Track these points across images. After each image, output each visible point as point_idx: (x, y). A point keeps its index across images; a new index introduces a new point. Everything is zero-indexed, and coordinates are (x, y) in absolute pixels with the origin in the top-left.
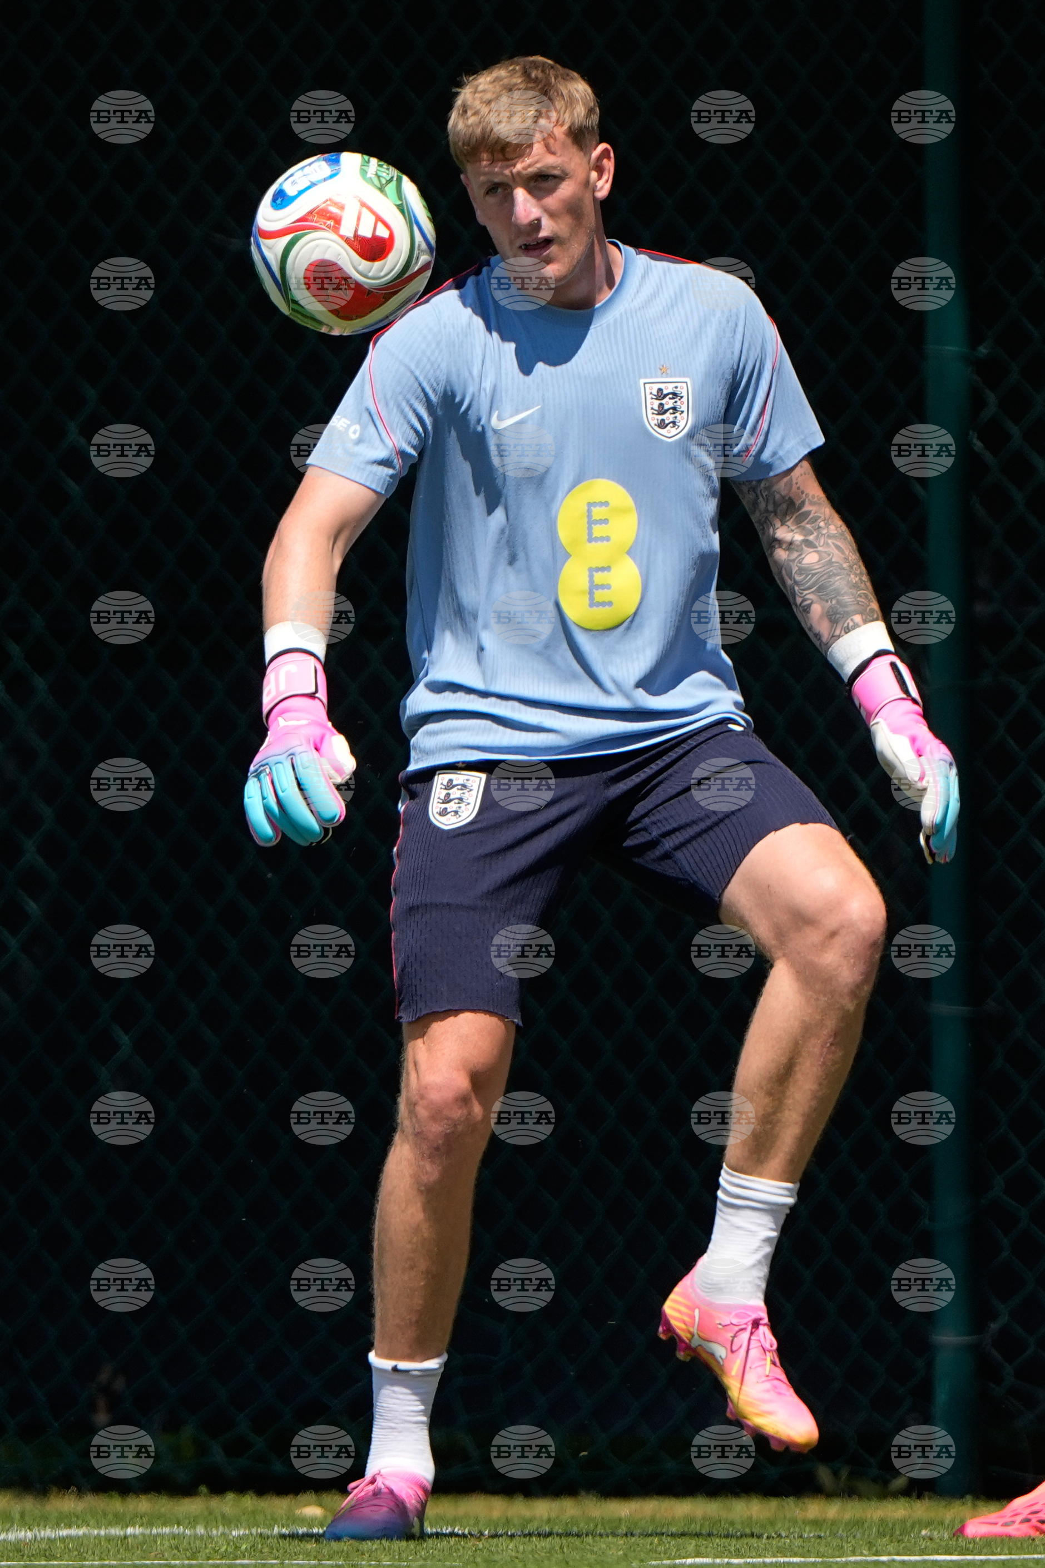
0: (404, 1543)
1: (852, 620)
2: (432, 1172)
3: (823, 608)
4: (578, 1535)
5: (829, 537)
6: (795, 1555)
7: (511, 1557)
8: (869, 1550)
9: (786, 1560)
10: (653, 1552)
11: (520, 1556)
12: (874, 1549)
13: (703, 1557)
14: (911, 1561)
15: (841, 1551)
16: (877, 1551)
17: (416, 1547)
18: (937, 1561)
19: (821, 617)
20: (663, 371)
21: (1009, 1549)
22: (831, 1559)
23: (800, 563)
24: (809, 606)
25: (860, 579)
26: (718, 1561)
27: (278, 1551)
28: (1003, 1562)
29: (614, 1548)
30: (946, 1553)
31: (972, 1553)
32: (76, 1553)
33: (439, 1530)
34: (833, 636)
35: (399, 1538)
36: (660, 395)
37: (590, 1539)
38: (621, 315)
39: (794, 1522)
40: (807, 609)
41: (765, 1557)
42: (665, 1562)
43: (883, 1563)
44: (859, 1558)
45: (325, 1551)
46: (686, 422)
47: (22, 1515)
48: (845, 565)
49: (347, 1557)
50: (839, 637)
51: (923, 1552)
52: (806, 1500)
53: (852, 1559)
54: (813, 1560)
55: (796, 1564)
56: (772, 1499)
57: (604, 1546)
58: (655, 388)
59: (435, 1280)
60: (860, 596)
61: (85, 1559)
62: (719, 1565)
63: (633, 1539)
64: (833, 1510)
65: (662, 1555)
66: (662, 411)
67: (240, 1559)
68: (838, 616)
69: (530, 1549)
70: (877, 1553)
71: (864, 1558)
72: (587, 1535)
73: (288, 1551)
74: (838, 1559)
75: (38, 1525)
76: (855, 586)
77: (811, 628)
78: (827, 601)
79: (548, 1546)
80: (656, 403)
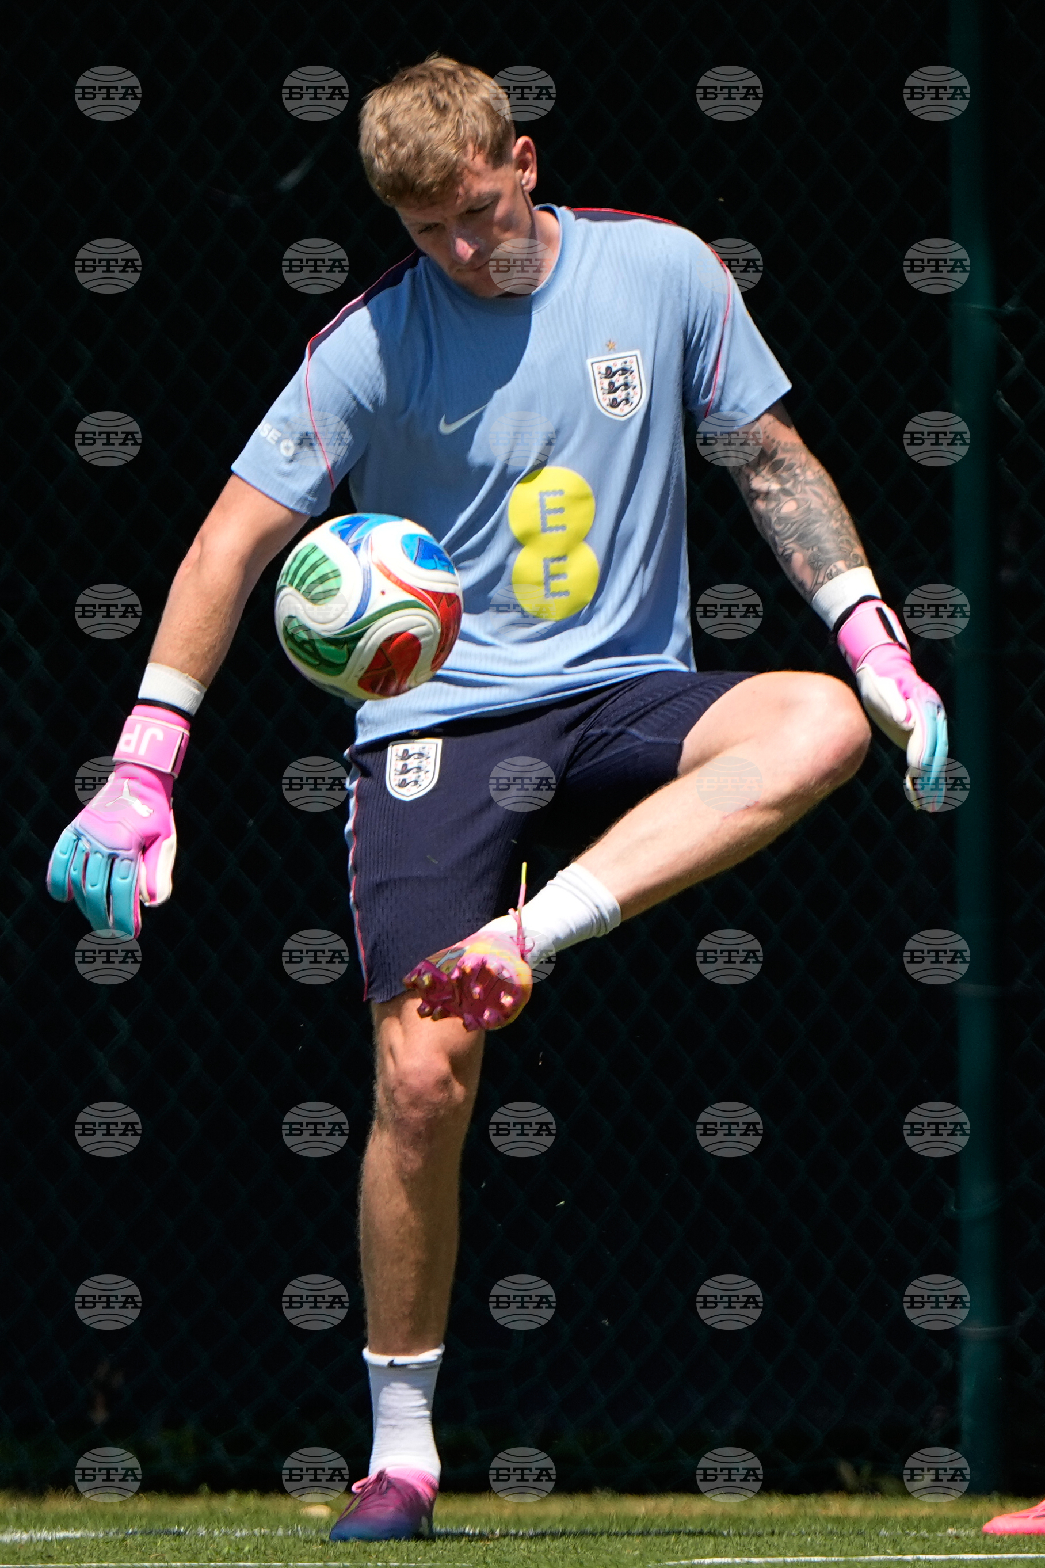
0: (412, 1544)
1: (835, 566)
2: (415, 1161)
3: (804, 556)
4: (593, 1534)
5: (807, 483)
6: (816, 1554)
7: (524, 1558)
8: (893, 1547)
9: (807, 1559)
10: (670, 1552)
11: (531, 1555)
12: (899, 1547)
13: (722, 1557)
14: (935, 1560)
15: (864, 1550)
16: (901, 1550)
17: (425, 1548)
18: (963, 1560)
19: (803, 565)
20: (611, 347)
21: (1037, 1548)
22: (854, 1558)
23: (779, 511)
24: (791, 555)
25: (842, 525)
26: (738, 1560)
27: (282, 1553)
28: (1032, 1560)
29: (630, 1548)
30: (972, 1552)
31: (999, 1552)
32: (73, 1555)
33: (449, 1529)
34: (816, 584)
35: (408, 1539)
36: (610, 373)
37: (604, 1538)
38: (564, 293)
39: (815, 1519)
40: (788, 559)
41: (786, 1556)
42: (683, 1562)
43: (908, 1562)
44: (882, 1557)
45: (331, 1553)
46: (639, 397)
47: (18, 1517)
48: (825, 511)
49: (354, 1558)
50: (822, 584)
51: (948, 1551)
52: (827, 1497)
53: (876, 1558)
54: (836, 1559)
55: (818, 1563)
56: (791, 1496)
57: (619, 1546)
58: (603, 368)
59: (426, 1271)
60: (842, 542)
61: (82, 1561)
62: (739, 1564)
63: (649, 1539)
64: (855, 1507)
65: (679, 1554)
66: (612, 389)
67: (243, 1560)
68: (820, 563)
69: (542, 1548)
70: (901, 1552)
71: (889, 1557)
72: (602, 1534)
73: (293, 1552)
74: (862, 1558)
75: (35, 1527)
76: (837, 532)
77: (794, 577)
78: (808, 549)
79: (561, 1546)
80: (606, 382)
